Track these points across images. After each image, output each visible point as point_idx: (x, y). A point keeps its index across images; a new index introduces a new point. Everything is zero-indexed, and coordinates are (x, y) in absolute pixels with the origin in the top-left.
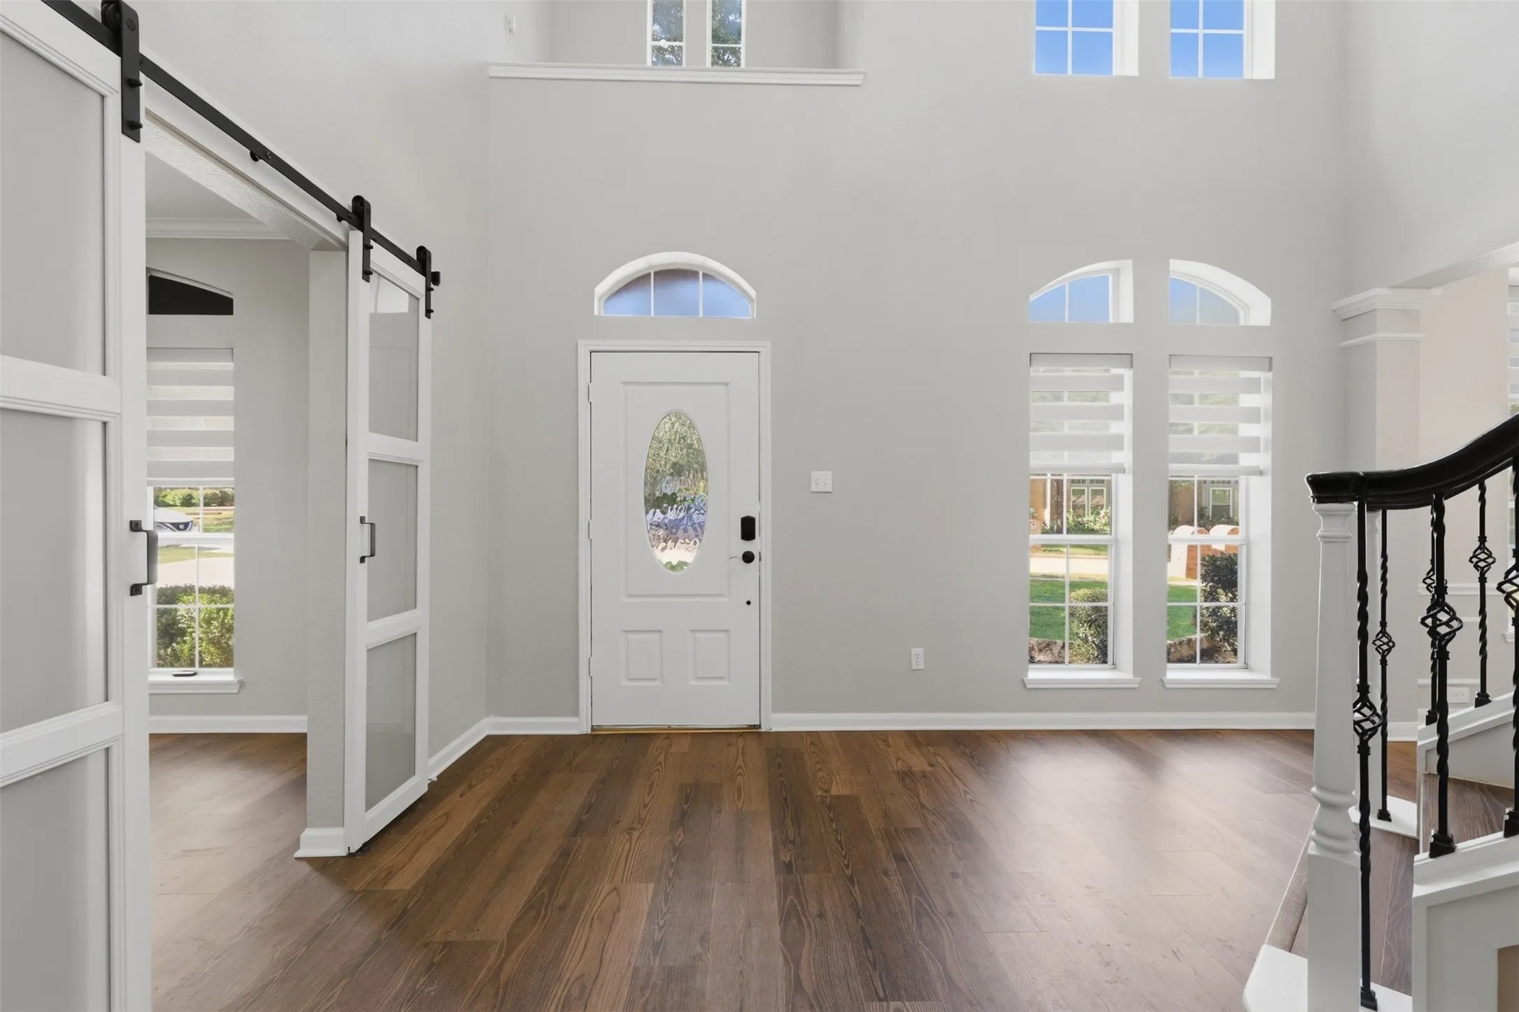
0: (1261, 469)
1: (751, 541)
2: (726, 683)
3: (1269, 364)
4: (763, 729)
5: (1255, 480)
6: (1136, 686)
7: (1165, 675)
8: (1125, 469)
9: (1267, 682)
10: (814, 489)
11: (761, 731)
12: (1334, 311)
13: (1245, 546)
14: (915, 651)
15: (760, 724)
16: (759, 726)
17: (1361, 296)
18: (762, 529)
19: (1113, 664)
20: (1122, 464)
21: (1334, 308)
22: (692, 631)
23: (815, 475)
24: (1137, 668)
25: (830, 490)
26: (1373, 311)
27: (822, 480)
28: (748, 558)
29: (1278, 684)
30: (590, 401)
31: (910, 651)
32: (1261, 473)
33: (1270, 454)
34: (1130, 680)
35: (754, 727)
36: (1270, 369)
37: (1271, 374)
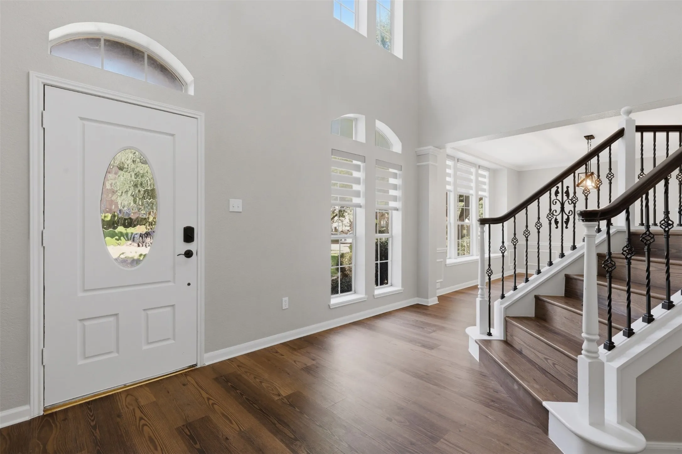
0: (398, 208)
1: (191, 243)
2: (171, 342)
3: (400, 168)
4: (199, 366)
5: (395, 212)
6: (366, 299)
7: (374, 292)
8: (361, 206)
9: (400, 290)
10: (231, 210)
11: (197, 367)
12: (416, 151)
13: (391, 238)
14: (284, 299)
15: (197, 363)
16: (196, 365)
17: (422, 148)
18: (199, 235)
19: (355, 291)
20: (360, 204)
21: (416, 150)
22: (144, 310)
23: (232, 201)
24: (367, 292)
25: (241, 211)
26: (428, 154)
27: (236, 205)
28: (188, 254)
29: (403, 290)
30: (44, 126)
31: (282, 299)
32: (397, 210)
33: (401, 203)
34: (364, 297)
35: (193, 366)
36: (401, 171)
37: (401, 172)
